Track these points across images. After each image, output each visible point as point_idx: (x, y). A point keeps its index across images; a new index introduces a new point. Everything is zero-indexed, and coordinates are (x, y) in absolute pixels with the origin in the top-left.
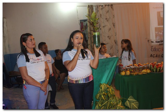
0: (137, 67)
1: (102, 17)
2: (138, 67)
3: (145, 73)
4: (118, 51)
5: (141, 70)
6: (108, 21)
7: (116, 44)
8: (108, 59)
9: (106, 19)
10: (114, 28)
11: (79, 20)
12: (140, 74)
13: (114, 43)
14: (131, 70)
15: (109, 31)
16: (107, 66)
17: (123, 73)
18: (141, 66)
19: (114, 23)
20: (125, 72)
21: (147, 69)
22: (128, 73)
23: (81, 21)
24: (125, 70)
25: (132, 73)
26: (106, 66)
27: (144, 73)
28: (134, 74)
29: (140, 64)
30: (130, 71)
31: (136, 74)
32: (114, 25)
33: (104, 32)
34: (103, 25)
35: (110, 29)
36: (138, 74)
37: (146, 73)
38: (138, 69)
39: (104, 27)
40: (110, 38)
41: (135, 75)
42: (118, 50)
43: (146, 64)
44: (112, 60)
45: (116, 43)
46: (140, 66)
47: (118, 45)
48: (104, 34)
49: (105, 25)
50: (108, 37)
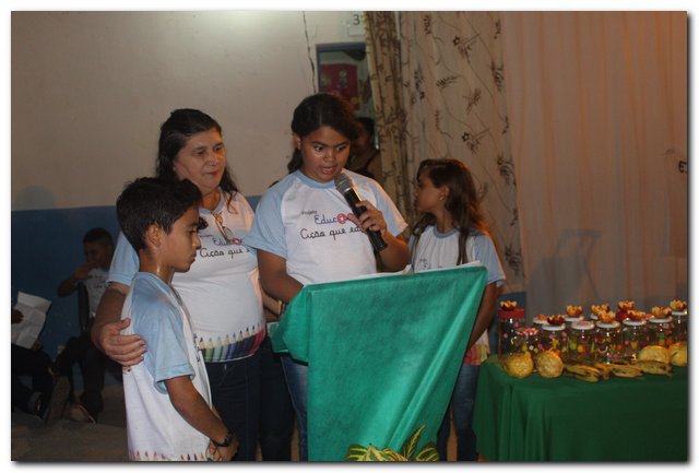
0: (608, 326)
1: (434, 31)
2: (616, 324)
3: (660, 371)
4: (513, 217)
5: (634, 345)
6: (464, 52)
7: (507, 181)
8: (418, 280)
9: (456, 41)
10: (499, 90)
11: (313, 44)
12: (628, 372)
13: (496, 175)
14: (573, 346)
15: (470, 105)
16: (405, 327)
17: (521, 366)
18: (635, 324)
19: (498, 64)
20: (532, 353)
21: (670, 340)
22: (552, 364)
23: (322, 50)
24: (535, 345)
25: (577, 369)
26: (397, 323)
27: (655, 370)
28: (588, 373)
29: (630, 304)
30: (564, 349)
31: (600, 377)
32: (496, 78)
33: (441, 115)
34: (438, 73)
35: (476, 97)
36: (611, 374)
37: (664, 368)
38: (618, 338)
39: (443, 83)
40: (472, 146)
41: (593, 379)
42: (515, 211)
43: (666, 311)
44: (443, 287)
45: (503, 172)
46: (627, 321)
47: (515, 183)
48: (442, 124)
49: (451, 74)
50: (463, 137)
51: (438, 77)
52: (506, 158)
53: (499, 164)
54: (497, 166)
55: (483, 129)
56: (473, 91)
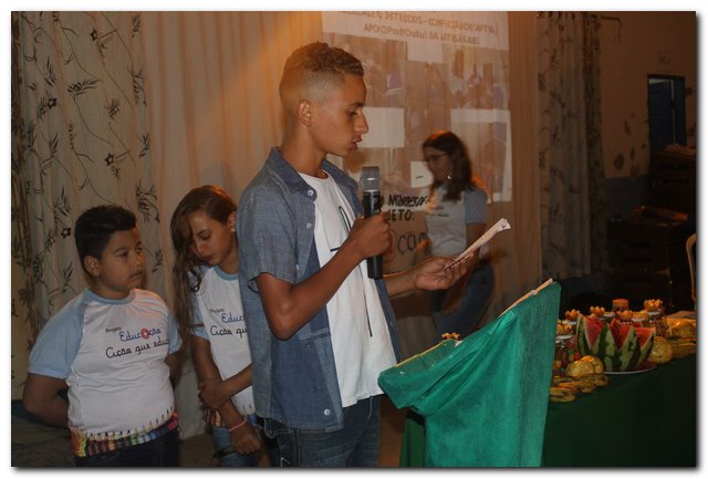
4: (156, 262)
7: (146, 216)
9: (94, 35)
19: (135, 68)
32: (134, 86)
35: (114, 108)
40: (117, 171)
45: (142, 205)
47: (157, 219)
48: (77, 141)
49: (88, 78)
50: (107, 160)
51: (71, 80)
52: (145, 187)
53: (138, 195)
54: (135, 196)
55: (124, 151)
56: (110, 102)
